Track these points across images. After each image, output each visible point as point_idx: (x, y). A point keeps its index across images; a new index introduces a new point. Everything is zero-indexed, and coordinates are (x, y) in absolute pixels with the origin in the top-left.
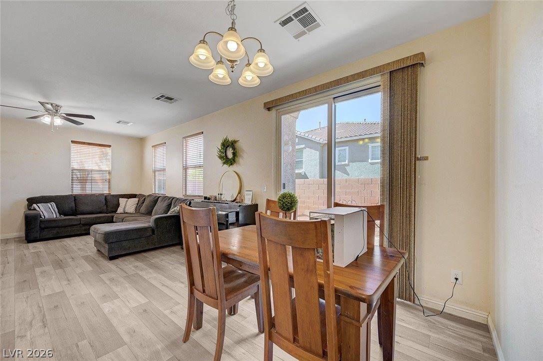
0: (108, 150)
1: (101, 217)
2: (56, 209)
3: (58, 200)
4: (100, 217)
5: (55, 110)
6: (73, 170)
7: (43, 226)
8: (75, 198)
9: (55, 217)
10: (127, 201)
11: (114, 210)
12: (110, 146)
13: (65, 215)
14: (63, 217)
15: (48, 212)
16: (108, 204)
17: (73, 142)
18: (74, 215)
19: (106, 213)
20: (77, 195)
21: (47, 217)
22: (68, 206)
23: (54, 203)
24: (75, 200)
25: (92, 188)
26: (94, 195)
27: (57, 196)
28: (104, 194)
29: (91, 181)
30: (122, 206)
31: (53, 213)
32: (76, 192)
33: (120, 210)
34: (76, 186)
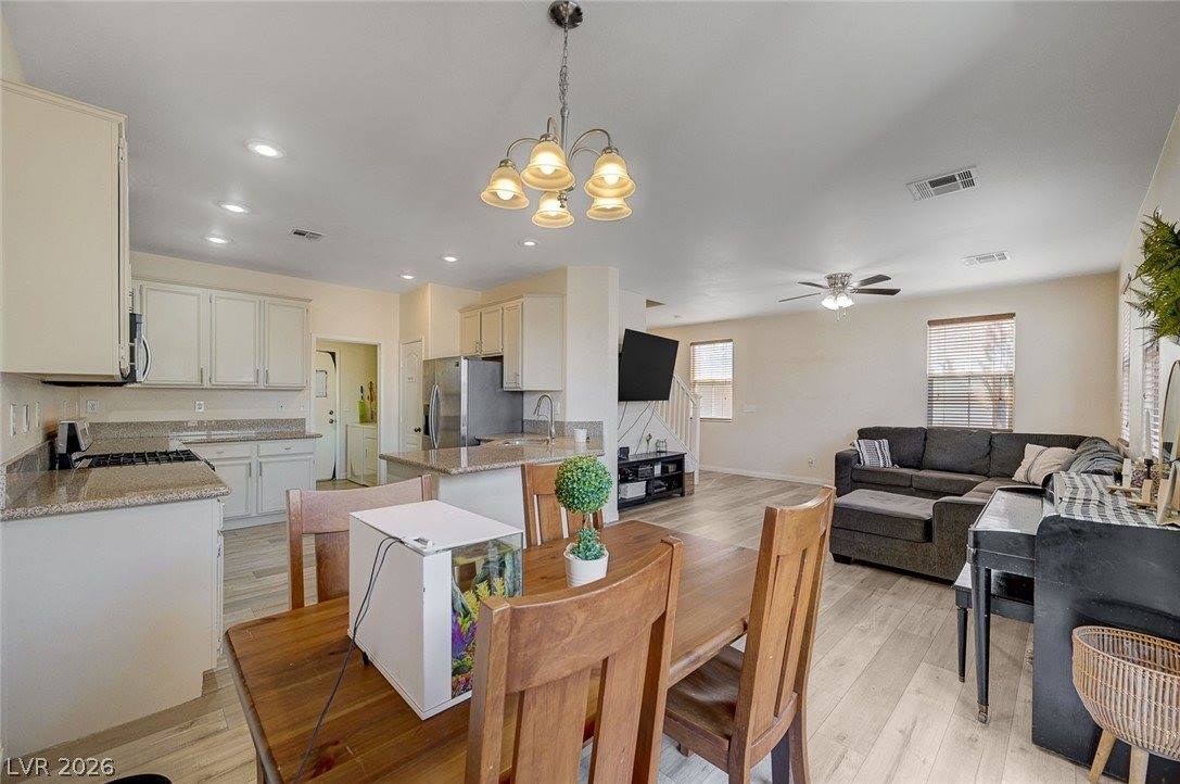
0: (1008, 325)
1: (952, 480)
2: (887, 453)
3: (894, 436)
4: (950, 481)
5: (837, 283)
6: (931, 379)
7: (855, 478)
8: (925, 435)
9: (882, 465)
10: (1041, 453)
11: (1007, 471)
12: (1012, 316)
13: (901, 466)
14: (897, 469)
15: (875, 456)
16: (995, 453)
17: (931, 323)
18: (919, 467)
19: (985, 475)
20: (931, 430)
21: (867, 462)
22: (910, 448)
23: (886, 441)
24: (926, 439)
25: (969, 414)
26: (966, 432)
27: (896, 428)
28: (993, 430)
29: (969, 400)
30: (1025, 463)
31: (881, 458)
32: (935, 424)
33: (1019, 475)
34: (937, 411)
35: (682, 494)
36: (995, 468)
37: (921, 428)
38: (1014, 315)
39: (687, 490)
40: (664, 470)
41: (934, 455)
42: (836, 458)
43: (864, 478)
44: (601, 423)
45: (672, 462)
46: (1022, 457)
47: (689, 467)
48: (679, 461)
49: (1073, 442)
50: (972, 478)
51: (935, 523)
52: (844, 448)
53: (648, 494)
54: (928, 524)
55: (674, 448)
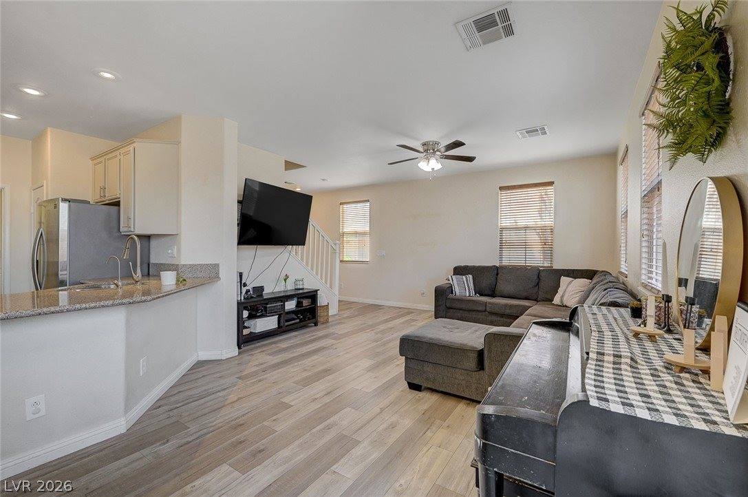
0: (550, 189)
1: (513, 305)
2: (471, 285)
3: (476, 272)
4: (511, 306)
5: (429, 149)
6: (502, 229)
7: (448, 305)
8: (496, 271)
9: (468, 294)
10: (570, 282)
11: (549, 297)
12: (551, 183)
13: (481, 295)
14: (478, 298)
15: (464, 288)
16: (542, 284)
17: (501, 188)
18: (493, 295)
19: (536, 300)
20: (502, 267)
21: (458, 293)
22: (486, 282)
23: (471, 276)
24: (497, 274)
25: (525, 255)
26: (524, 268)
27: (479, 267)
28: (542, 267)
29: (525, 246)
30: (561, 291)
31: (467, 290)
32: (505, 262)
33: (557, 300)
34: (505, 253)
35: (316, 324)
36: (541, 295)
37: (495, 266)
38: (553, 183)
39: (321, 319)
40: (299, 304)
41: (503, 286)
42: (435, 291)
43: (454, 305)
44: (217, 266)
45: (307, 297)
46: (558, 286)
47: (322, 301)
48: (313, 296)
49: (589, 274)
50: (526, 303)
51: (486, 352)
52: (442, 282)
53: (279, 326)
54: (481, 353)
55: (309, 285)
